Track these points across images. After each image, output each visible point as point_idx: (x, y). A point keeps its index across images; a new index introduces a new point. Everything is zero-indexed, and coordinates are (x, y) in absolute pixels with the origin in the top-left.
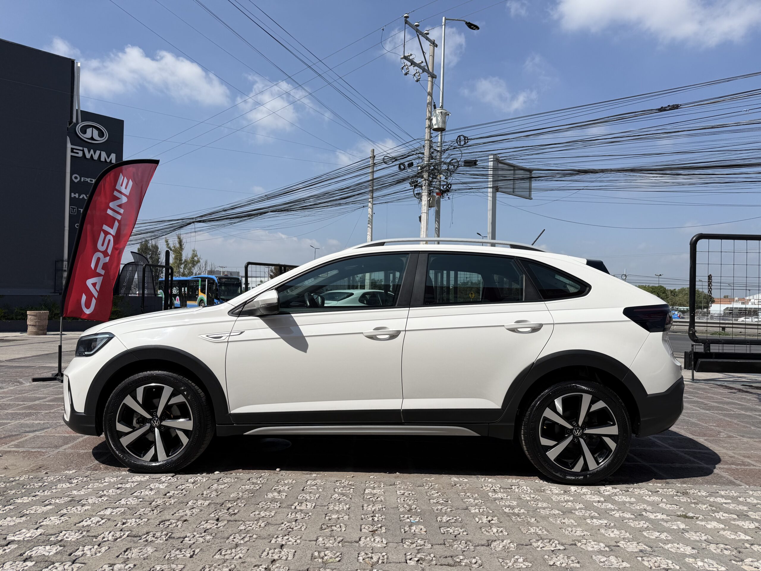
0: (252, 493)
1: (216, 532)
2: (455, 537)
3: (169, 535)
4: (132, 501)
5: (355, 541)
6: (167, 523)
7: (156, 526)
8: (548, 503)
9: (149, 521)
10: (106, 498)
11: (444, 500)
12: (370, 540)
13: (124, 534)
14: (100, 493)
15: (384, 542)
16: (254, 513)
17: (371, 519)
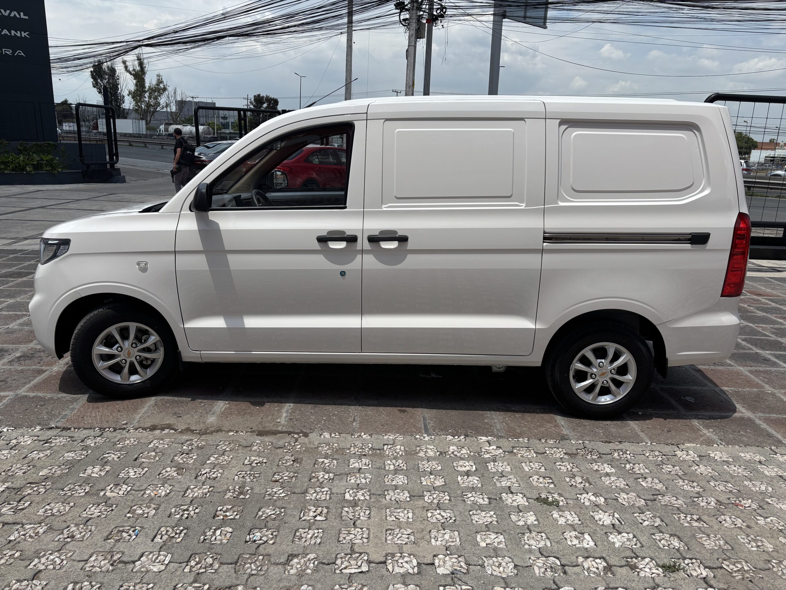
2: (257, 548)
5: (132, 561)
12: (153, 557)
15: (165, 562)
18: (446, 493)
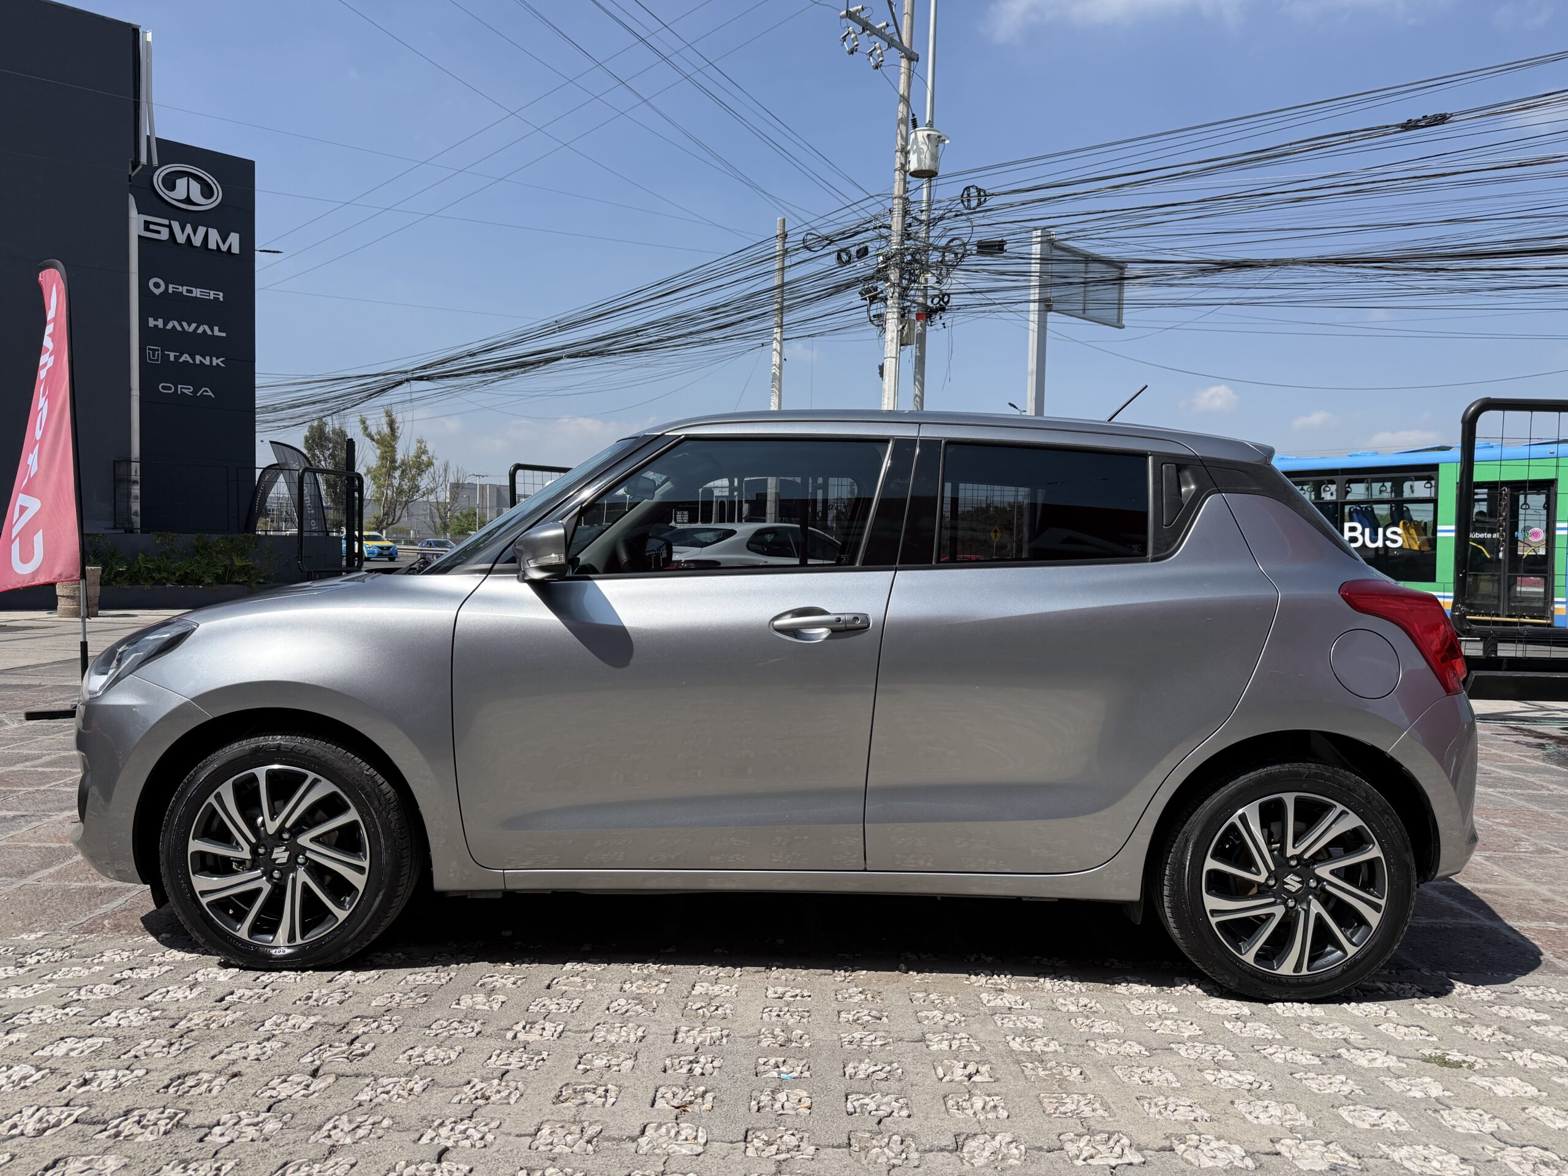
0: (425, 996)
1: (296, 1109)
2: (879, 1122)
3: (177, 1118)
4: (134, 1018)
5: (628, 1137)
6: (191, 1081)
7: (158, 1091)
8: (1117, 1021)
9: (147, 1077)
10: (76, 1010)
11: (874, 1013)
12: (668, 1132)
13: (70, 1115)
14: (71, 994)
15: (699, 1139)
16: (410, 1052)
17: (684, 1070)
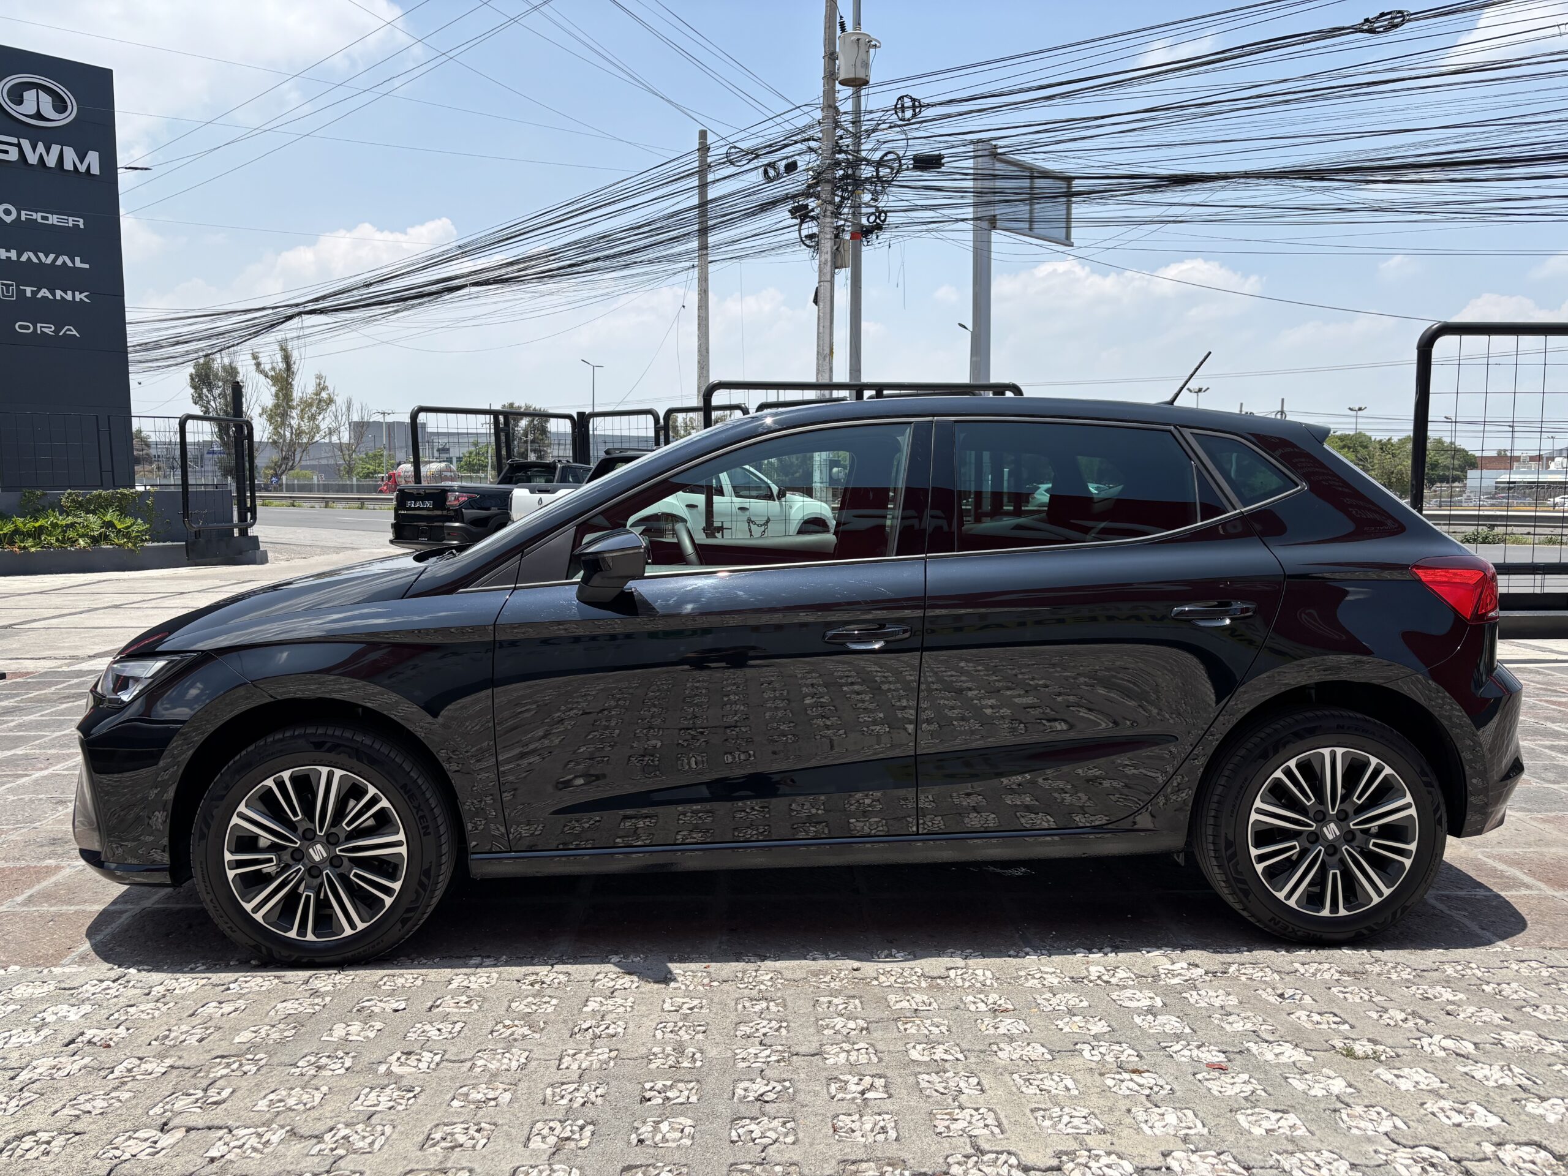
18: (1125, 1046)
